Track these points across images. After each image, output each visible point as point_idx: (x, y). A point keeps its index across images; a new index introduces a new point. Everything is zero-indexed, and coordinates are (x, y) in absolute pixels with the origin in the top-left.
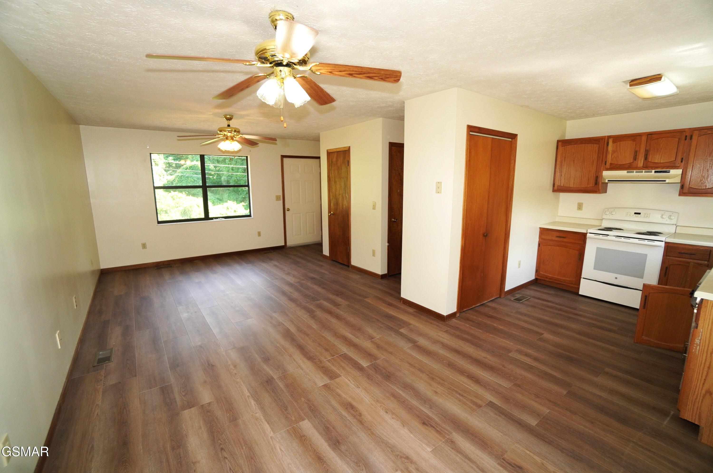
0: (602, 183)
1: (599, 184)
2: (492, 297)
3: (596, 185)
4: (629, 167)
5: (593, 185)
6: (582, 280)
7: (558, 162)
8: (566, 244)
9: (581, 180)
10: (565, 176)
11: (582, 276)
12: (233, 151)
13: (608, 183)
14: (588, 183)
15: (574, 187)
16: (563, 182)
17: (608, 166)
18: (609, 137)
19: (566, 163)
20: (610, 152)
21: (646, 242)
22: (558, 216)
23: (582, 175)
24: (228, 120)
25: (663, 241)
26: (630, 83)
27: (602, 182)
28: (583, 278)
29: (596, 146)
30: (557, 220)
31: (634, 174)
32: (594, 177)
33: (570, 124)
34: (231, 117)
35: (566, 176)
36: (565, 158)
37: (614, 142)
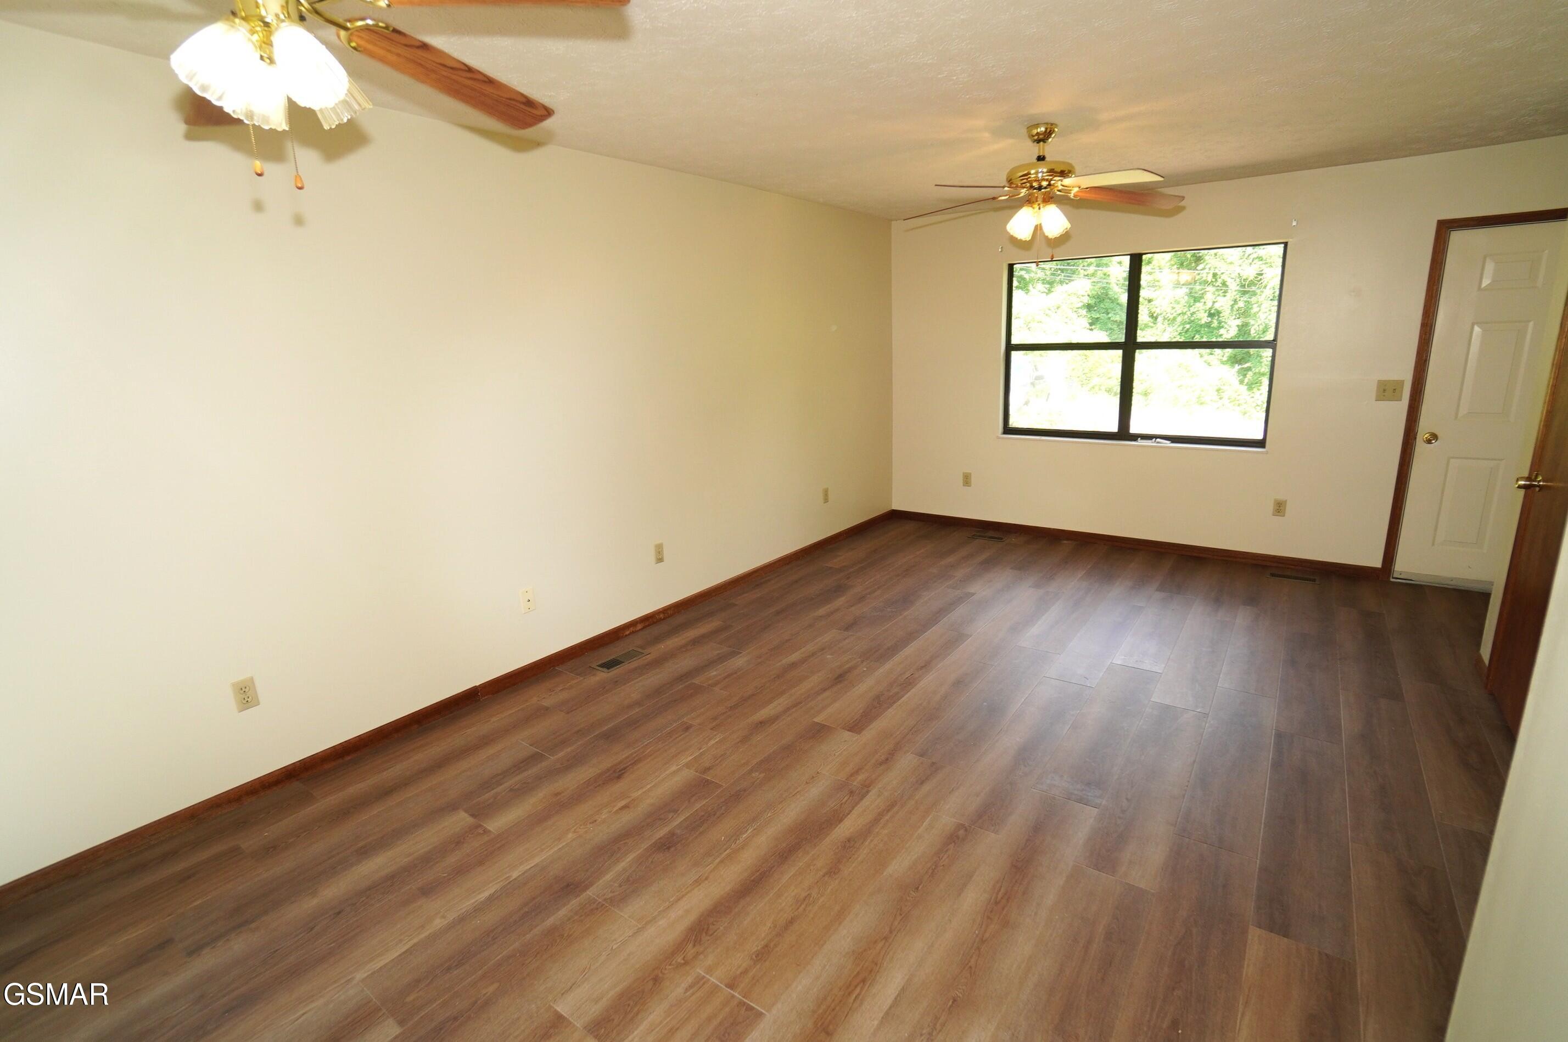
12: (1024, 240)
24: (1038, 141)
34: (1046, 129)
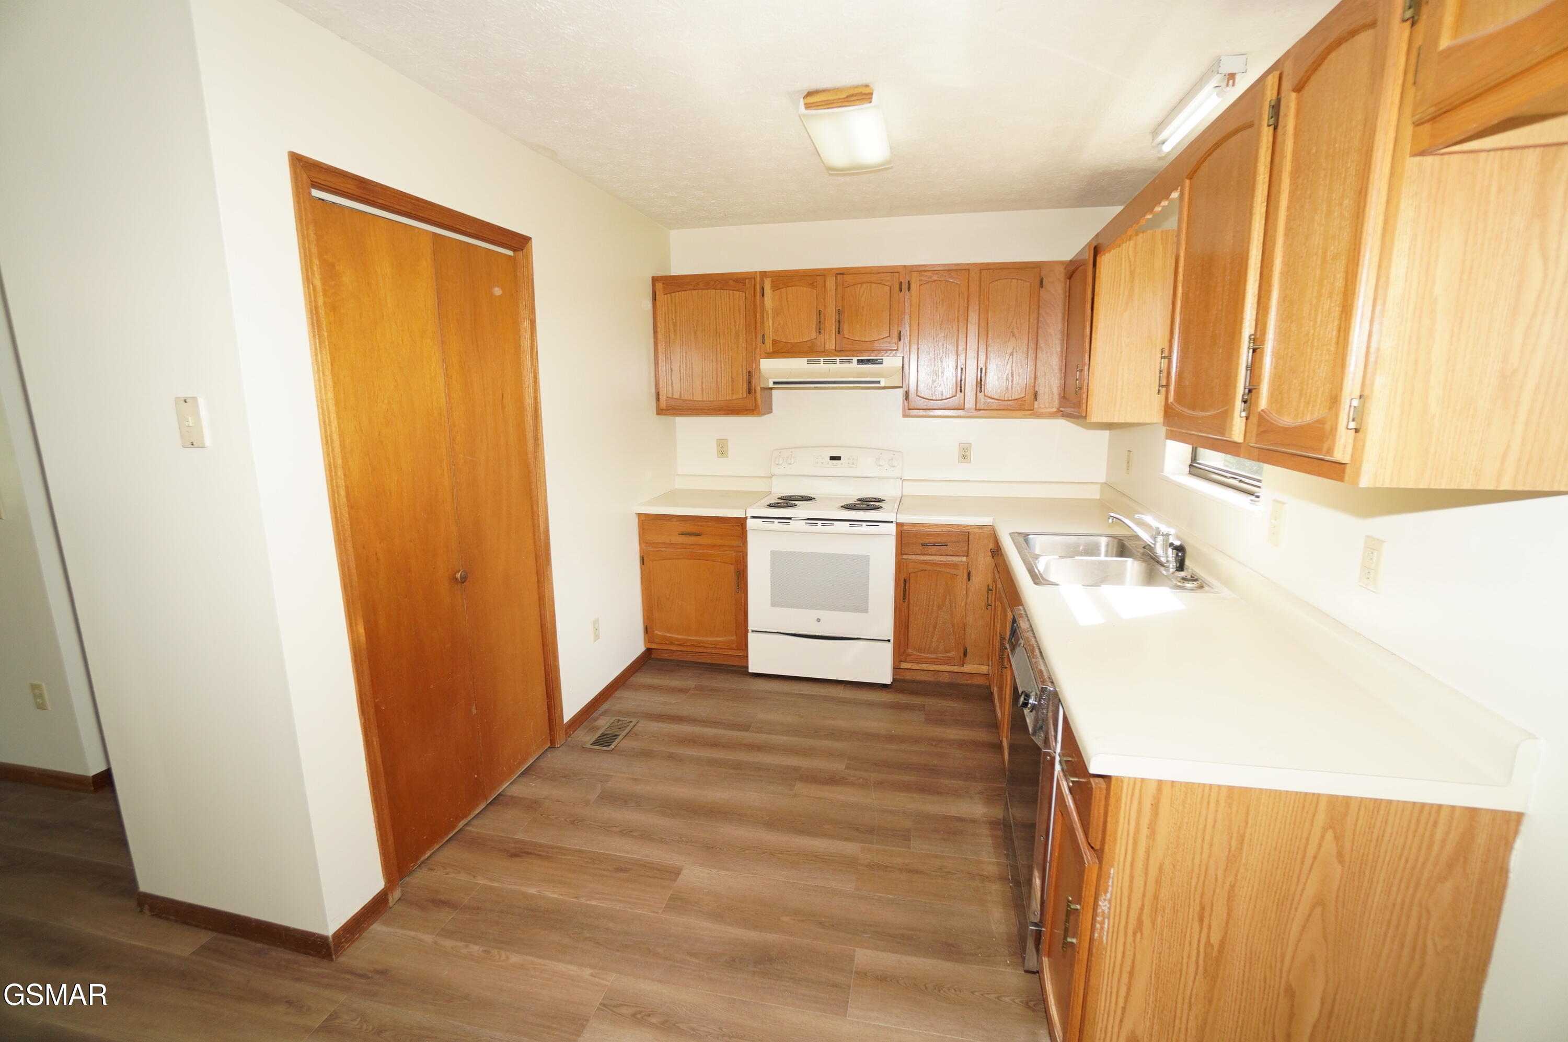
0: (763, 389)
1: (755, 391)
2: (524, 760)
3: (749, 393)
4: (809, 351)
5: (745, 396)
6: (750, 635)
7: (660, 337)
8: (705, 551)
9: (717, 382)
10: (680, 371)
11: (749, 628)
13: (771, 389)
14: (733, 390)
15: (705, 399)
16: (677, 387)
17: (769, 346)
18: (764, 274)
19: (678, 338)
20: (770, 312)
21: (864, 528)
22: (678, 475)
23: (717, 369)
25: (892, 522)
26: (805, 97)
27: (762, 386)
28: (753, 631)
29: (738, 297)
30: (679, 484)
31: (822, 369)
32: (743, 374)
33: (676, 236)
35: (682, 371)
36: (675, 325)
37: (775, 288)
